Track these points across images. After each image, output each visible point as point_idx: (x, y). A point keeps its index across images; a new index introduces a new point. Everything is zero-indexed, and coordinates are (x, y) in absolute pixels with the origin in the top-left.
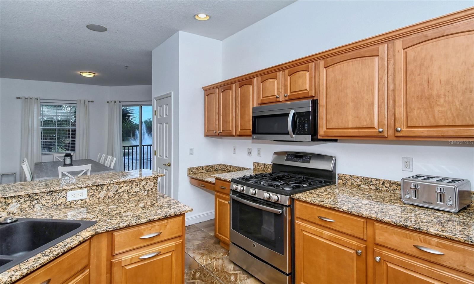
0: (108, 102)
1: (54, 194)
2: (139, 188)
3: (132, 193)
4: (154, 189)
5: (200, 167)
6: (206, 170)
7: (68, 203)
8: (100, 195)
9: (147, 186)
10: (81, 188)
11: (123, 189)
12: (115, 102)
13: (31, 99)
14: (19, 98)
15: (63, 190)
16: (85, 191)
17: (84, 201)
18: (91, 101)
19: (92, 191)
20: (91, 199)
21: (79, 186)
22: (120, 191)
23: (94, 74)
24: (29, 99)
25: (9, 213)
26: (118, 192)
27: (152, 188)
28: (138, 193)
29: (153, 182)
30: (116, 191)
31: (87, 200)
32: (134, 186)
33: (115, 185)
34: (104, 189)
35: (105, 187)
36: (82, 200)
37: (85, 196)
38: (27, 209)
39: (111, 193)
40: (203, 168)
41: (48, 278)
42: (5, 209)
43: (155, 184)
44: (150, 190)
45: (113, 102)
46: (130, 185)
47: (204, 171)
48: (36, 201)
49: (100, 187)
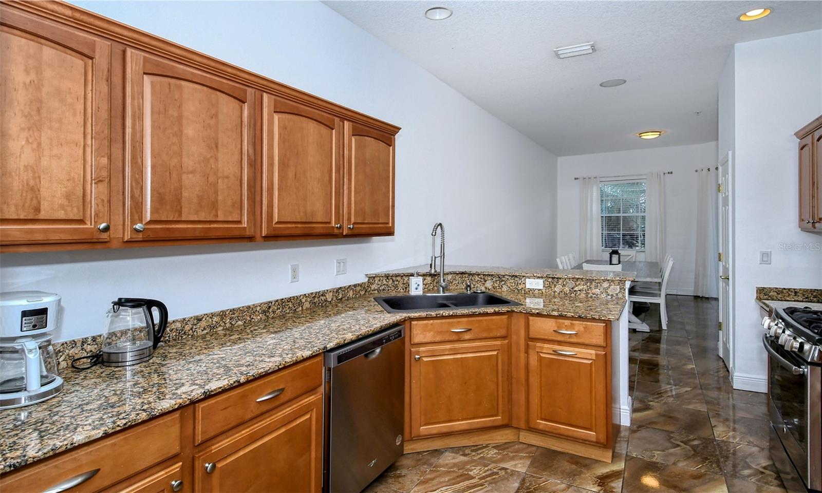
0: (696, 171)
1: (516, 279)
2: (599, 290)
3: (591, 295)
4: (620, 296)
5: (789, 289)
6: (807, 298)
7: (527, 290)
8: (555, 289)
9: (610, 289)
10: (539, 277)
11: (581, 287)
12: (709, 170)
13: (590, 178)
14: (577, 179)
15: (523, 277)
16: (541, 281)
17: (540, 292)
18: (669, 173)
19: (548, 283)
20: (547, 291)
21: (535, 275)
22: (576, 289)
23: (659, 133)
24: (587, 179)
25: (486, 288)
26: (575, 289)
27: (617, 294)
28: (599, 296)
29: (619, 286)
30: (572, 288)
31: (544, 291)
32: (593, 286)
33: (571, 281)
34: (560, 283)
35: (561, 281)
36: (539, 290)
37: (541, 287)
38: (498, 288)
39: (567, 289)
40: (796, 293)
41: (470, 328)
42: (484, 284)
43: (621, 289)
44: (614, 295)
45: (705, 170)
46: (588, 284)
47: (801, 299)
48: (503, 283)
49: (556, 280)
